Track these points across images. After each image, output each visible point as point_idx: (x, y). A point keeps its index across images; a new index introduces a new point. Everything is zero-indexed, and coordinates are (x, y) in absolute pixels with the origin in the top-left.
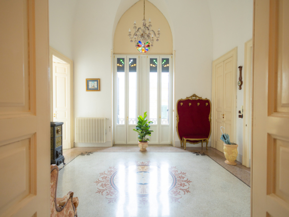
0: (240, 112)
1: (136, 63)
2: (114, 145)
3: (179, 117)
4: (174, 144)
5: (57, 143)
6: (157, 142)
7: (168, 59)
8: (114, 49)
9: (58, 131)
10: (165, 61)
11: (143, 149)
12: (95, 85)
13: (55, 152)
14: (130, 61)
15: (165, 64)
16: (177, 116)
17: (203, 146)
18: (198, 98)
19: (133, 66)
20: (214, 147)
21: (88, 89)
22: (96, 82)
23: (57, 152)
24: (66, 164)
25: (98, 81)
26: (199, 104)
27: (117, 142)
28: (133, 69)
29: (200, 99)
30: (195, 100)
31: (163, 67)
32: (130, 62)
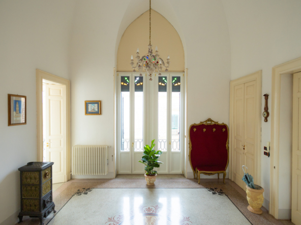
0: (265, 148)
1: (142, 82)
2: (118, 175)
3: (192, 144)
4: (186, 175)
5: (45, 190)
6: (166, 172)
7: (180, 77)
8: (117, 66)
9: (45, 175)
10: (176, 79)
11: (150, 183)
12: (95, 108)
13: (42, 202)
14: (135, 79)
15: (175, 83)
16: (189, 143)
17: (220, 178)
18: (213, 123)
19: (139, 84)
20: (233, 180)
21: (87, 113)
22: (96, 105)
23: (44, 201)
24: (57, 211)
25: (99, 103)
26: (214, 130)
27: (121, 172)
28: (139, 88)
29: (216, 124)
30: (210, 125)
31: (173, 86)
32: (136, 81)
